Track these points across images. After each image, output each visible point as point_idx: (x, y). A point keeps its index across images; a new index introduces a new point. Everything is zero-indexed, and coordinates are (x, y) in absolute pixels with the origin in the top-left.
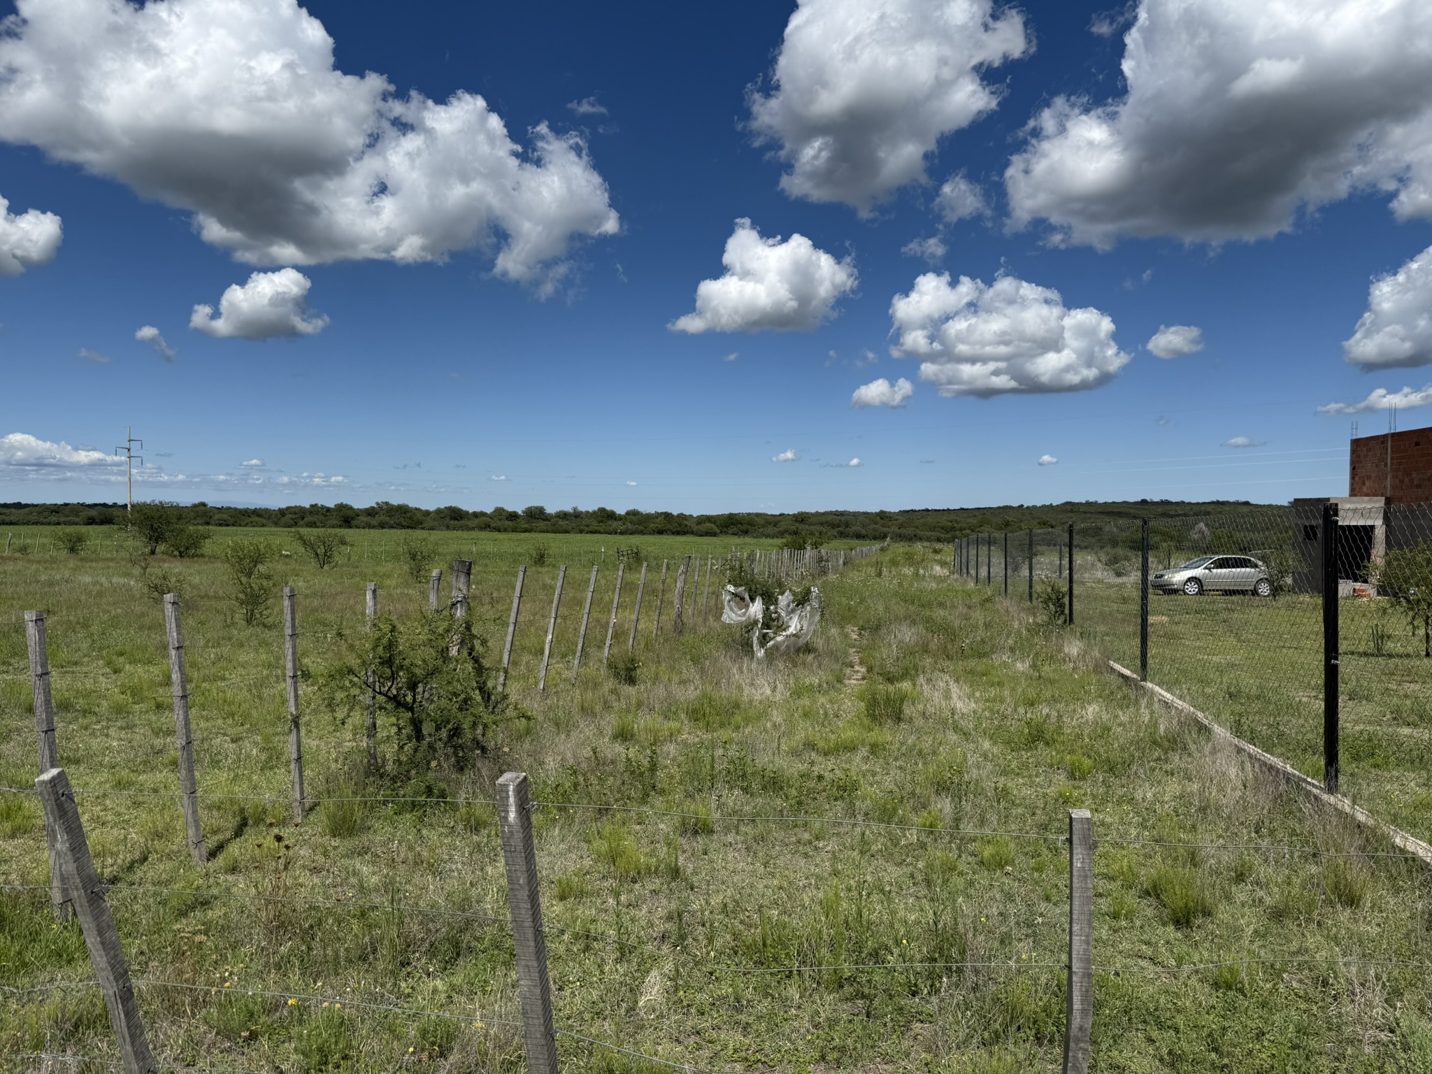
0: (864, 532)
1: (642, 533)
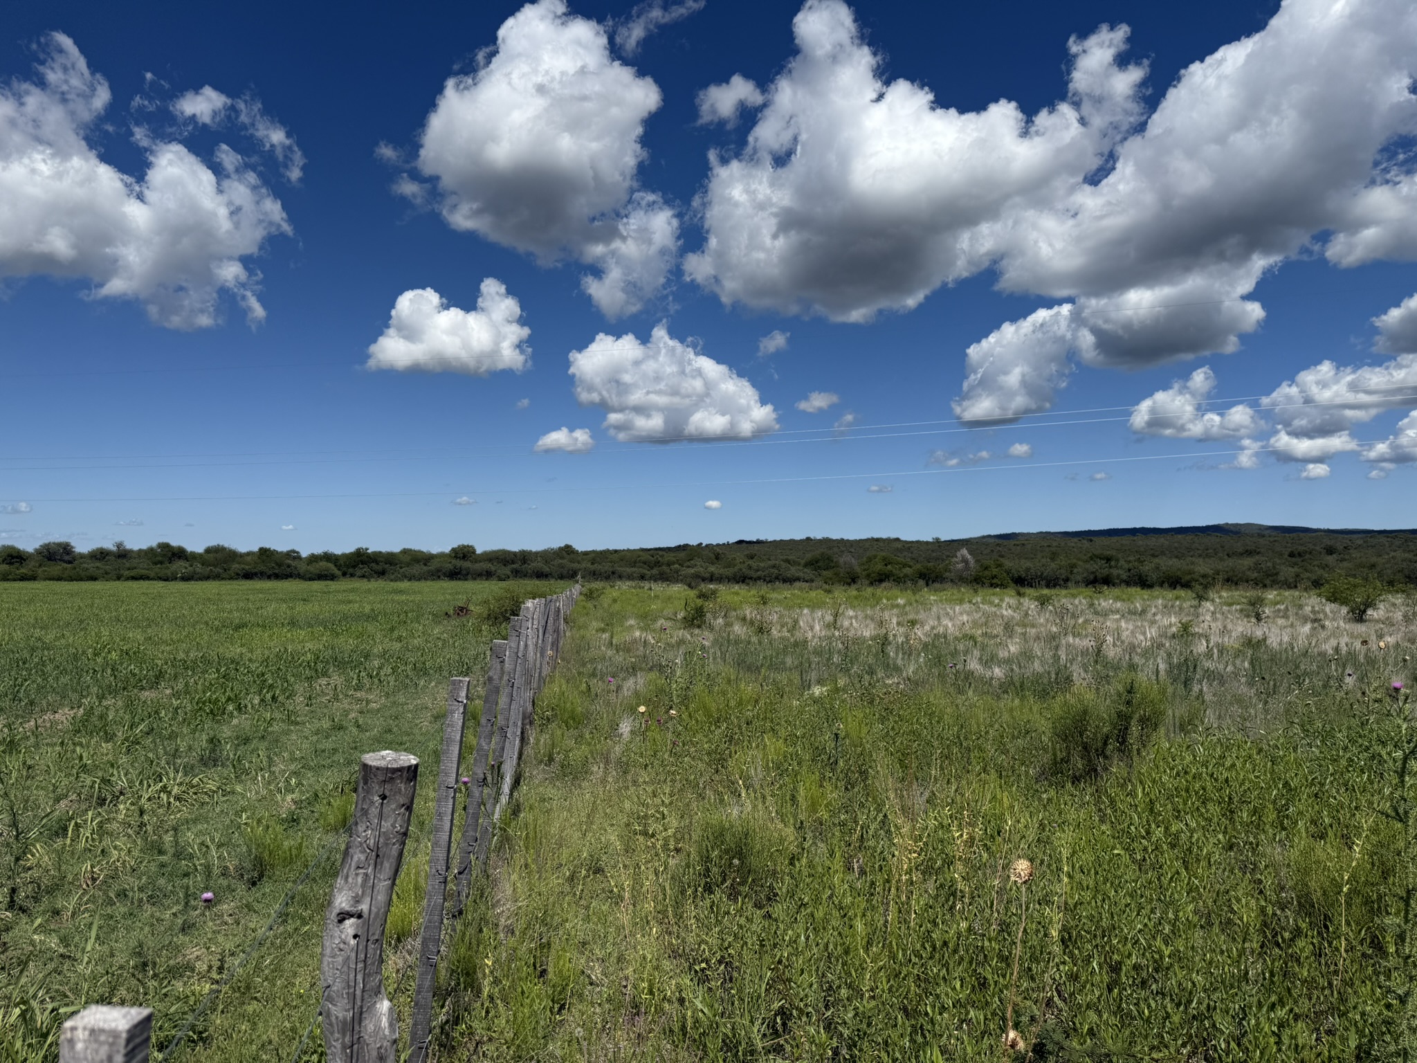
0: (546, 569)
1: (217, 577)
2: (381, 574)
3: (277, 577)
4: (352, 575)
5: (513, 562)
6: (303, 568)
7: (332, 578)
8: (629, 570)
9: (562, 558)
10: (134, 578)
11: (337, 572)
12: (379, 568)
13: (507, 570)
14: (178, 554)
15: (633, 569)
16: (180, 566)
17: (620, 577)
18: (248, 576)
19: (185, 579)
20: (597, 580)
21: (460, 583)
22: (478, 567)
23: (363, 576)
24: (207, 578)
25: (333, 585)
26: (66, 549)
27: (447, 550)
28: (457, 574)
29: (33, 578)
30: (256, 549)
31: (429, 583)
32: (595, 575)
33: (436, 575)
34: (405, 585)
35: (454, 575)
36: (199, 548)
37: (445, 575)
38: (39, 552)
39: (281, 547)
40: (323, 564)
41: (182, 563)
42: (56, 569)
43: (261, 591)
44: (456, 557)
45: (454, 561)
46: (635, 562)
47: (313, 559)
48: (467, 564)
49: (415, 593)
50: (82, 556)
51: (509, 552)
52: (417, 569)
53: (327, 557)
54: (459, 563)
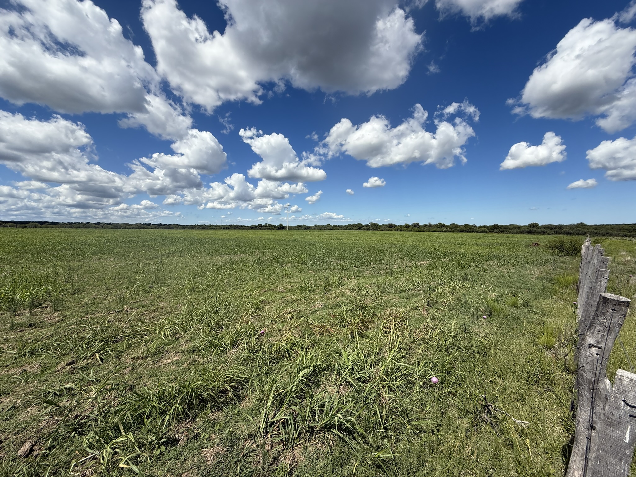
2: (503, 232)
3: (470, 232)
4: (493, 232)
5: (555, 229)
6: (477, 229)
7: (486, 232)
8: (617, 233)
9: (579, 227)
10: (433, 231)
11: (488, 231)
12: (502, 230)
13: (552, 232)
14: (444, 226)
15: (620, 232)
16: (444, 229)
17: (611, 235)
18: (461, 231)
19: (445, 232)
20: (597, 236)
21: (532, 235)
22: (539, 230)
23: (496, 232)
24: (450, 232)
25: (487, 235)
26: (418, 224)
27: (527, 224)
28: (531, 232)
29: (411, 231)
30: (464, 224)
31: (520, 235)
32: (596, 234)
33: (523, 232)
34: (511, 235)
35: (529, 232)
36: (449, 224)
37: (526, 232)
38: (412, 225)
39: (471, 224)
40: (483, 228)
41: (444, 228)
42: (416, 229)
43: (465, 235)
44: (530, 227)
45: (530, 228)
46: (621, 229)
47: (480, 227)
48: (535, 229)
49: (515, 238)
50: (421, 226)
51: (553, 225)
52: (515, 231)
53: (485, 226)
54: (531, 229)
